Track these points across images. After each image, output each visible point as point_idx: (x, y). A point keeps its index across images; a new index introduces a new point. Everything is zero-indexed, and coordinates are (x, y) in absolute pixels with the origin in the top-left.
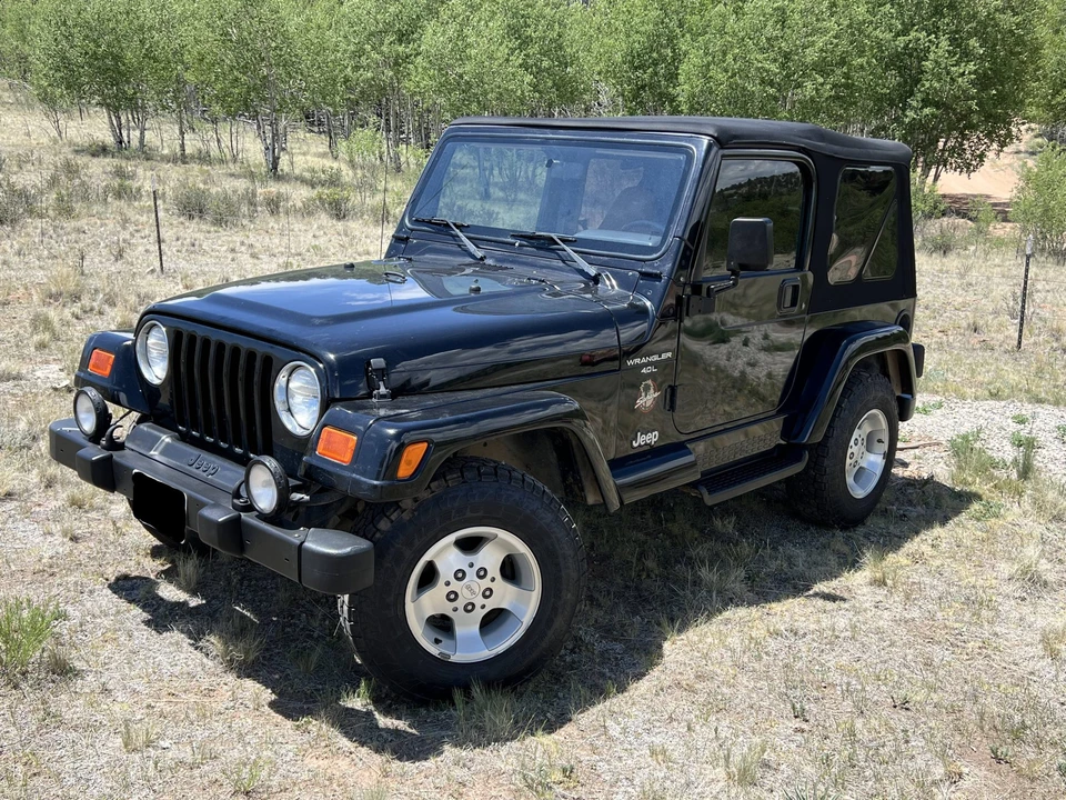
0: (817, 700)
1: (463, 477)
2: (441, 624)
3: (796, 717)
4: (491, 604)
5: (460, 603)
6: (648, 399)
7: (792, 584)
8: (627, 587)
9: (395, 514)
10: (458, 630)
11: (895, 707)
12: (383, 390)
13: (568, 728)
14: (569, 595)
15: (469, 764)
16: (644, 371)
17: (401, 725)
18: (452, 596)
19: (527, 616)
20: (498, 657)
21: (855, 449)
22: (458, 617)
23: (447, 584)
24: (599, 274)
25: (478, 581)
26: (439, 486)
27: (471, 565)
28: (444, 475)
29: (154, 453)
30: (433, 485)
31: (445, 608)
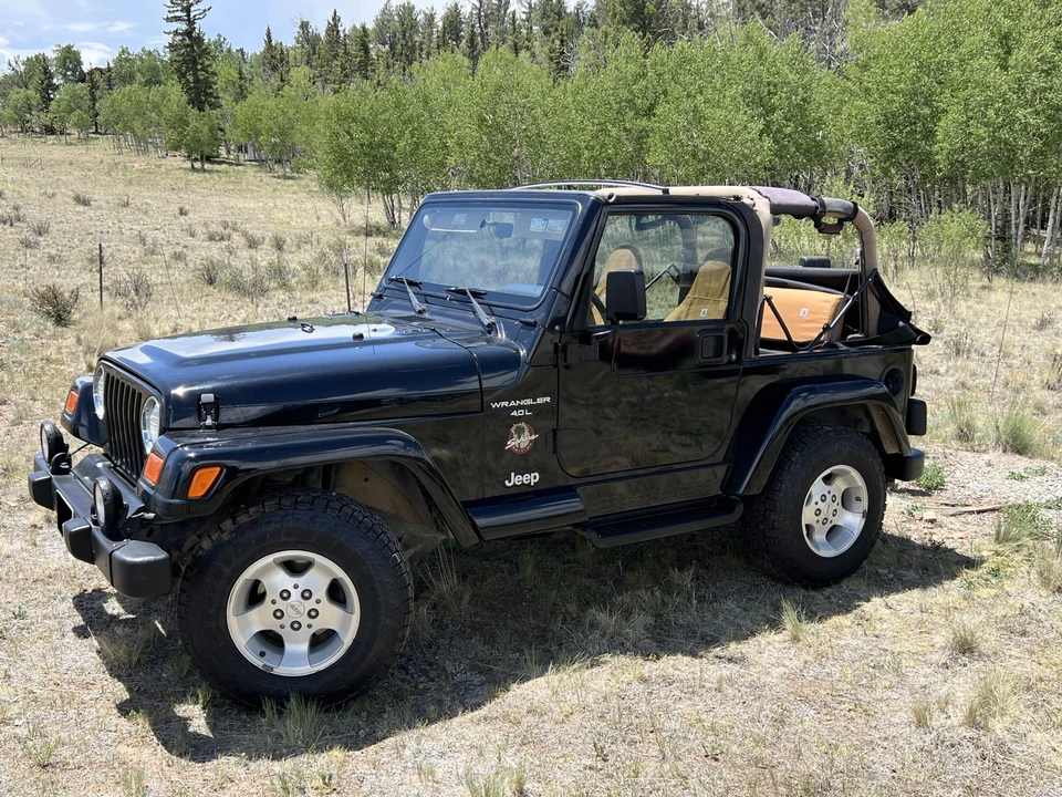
0: (633, 743)
1: (279, 504)
2: (271, 640)
3: (598, 756)
4: (318, 625)
5: (286, 621)
6: (522, 441)
8: (538, 627)
9: (216, 535)
10: (288, 647)
11: (706, 756)
12: (209, 422)
14: (388, 621)
16: (514, 413)
18: (279, 614)
19: (348, 638)
20: (319, 673)
21: (821, 505)
22: (286, 634)
23: (274, 602)
24: (494, 324)
25: (303, 601)
26: (257, 511)
27: (296, 587)
28: (264, 501)
29: (87, 478)
30: (251, 510)
31: (273, 625)
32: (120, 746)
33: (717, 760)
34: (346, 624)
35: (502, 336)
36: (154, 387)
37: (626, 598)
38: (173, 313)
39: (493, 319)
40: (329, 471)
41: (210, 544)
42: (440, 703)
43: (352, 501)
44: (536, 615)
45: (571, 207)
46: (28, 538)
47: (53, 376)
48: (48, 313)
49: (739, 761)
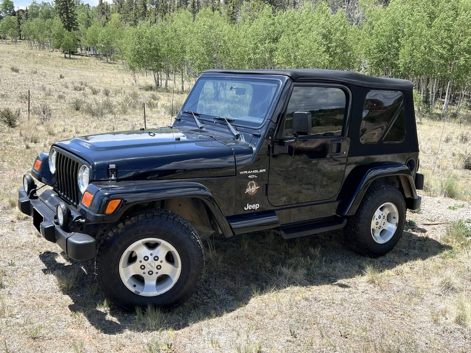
0: (307, 329)
1: (145, 216)
2: (138, 279)
3: (292, 335)
4: (161, 272)
5: (146, 270)
6: (252, 189)
7: (329, 279)
9: (115, 230)
10: (146, 283)
11: (341, 336)
12: (113, 178)
13: (186, 329)
14: (194, 271)
15: (132, 338)
16: (250, 177)
17: (115, 319)
18: (143, 267)
19: (175, 278)
20: (161, 295)
21: (379, 220)
22: (146, 277)
23: (141, 262)
24: (239, 135)
25: (154, 261)
26: (135, 219)
27: (151, 255)
28: (138, 215)
29: (46, 201)
30: (132, 219)
31: (140, 272)
32: (68, 329)
33: (347, 338)
34: (175, 272)
35: (243, 140)
36: (85, 160)
37: (293, 261)
38: (63, 123)
39: (238, 133)
40: (164, 203)
41: (112, 234)
42: (215, 309)
43: (178, 216)
44: (252, 268)
45: (277, 82)
46: (10, 227)
47: (10, 151)
48: (5, 121)
49: (357, 339)
